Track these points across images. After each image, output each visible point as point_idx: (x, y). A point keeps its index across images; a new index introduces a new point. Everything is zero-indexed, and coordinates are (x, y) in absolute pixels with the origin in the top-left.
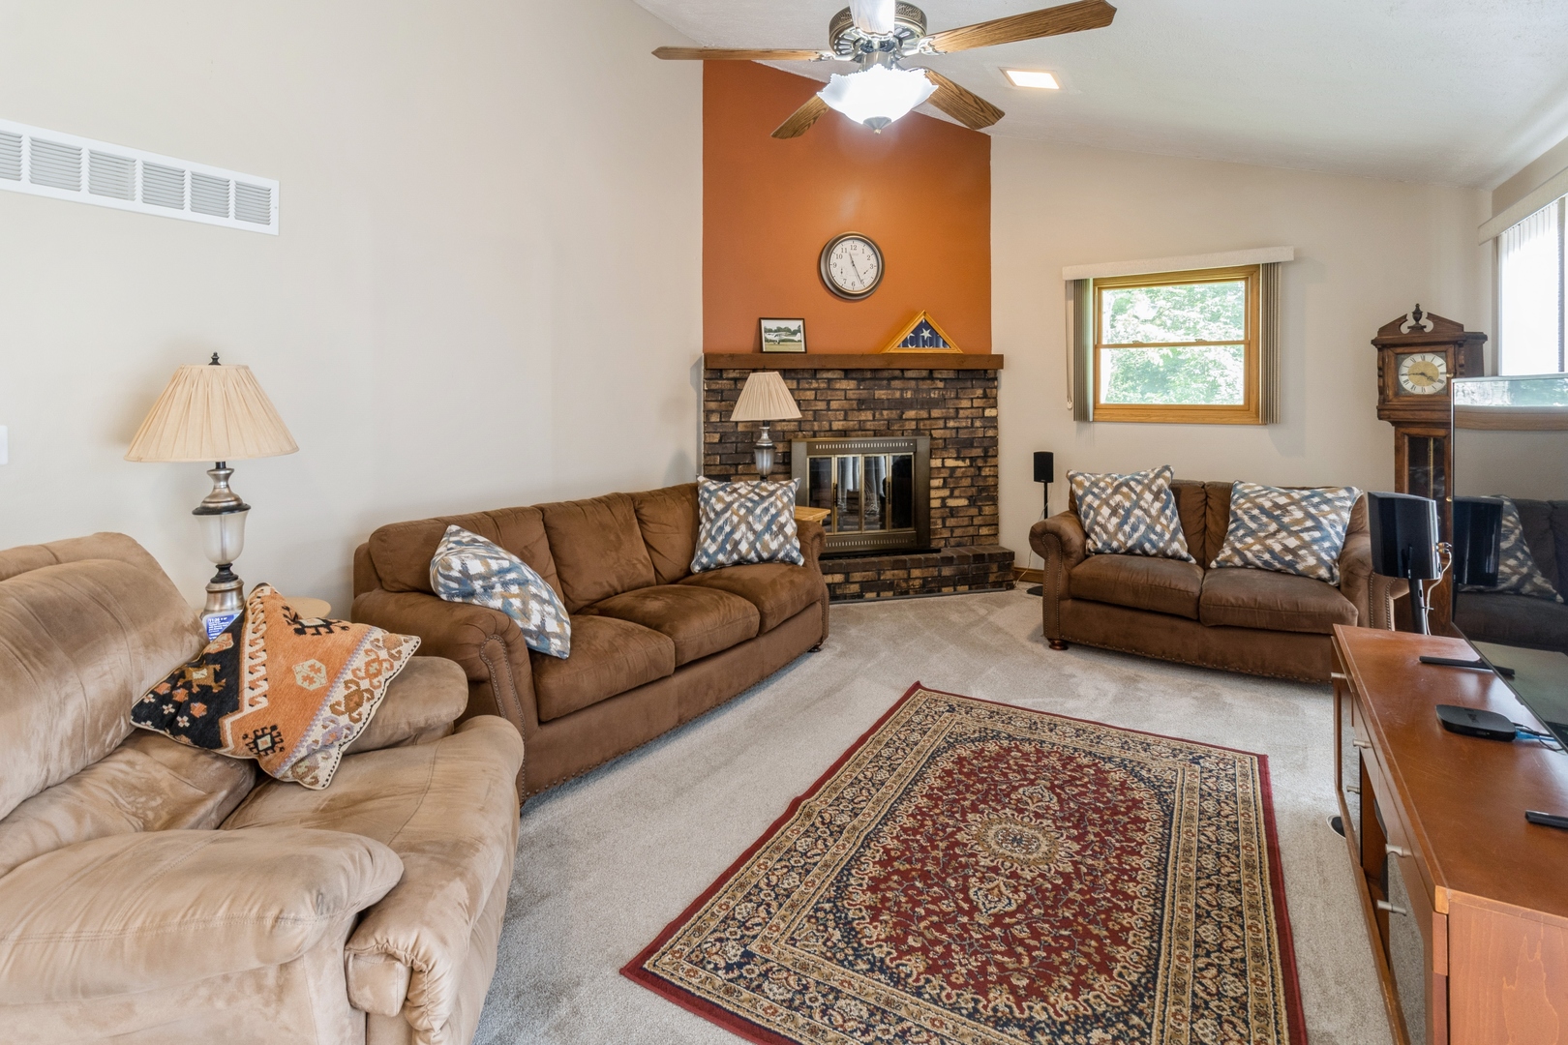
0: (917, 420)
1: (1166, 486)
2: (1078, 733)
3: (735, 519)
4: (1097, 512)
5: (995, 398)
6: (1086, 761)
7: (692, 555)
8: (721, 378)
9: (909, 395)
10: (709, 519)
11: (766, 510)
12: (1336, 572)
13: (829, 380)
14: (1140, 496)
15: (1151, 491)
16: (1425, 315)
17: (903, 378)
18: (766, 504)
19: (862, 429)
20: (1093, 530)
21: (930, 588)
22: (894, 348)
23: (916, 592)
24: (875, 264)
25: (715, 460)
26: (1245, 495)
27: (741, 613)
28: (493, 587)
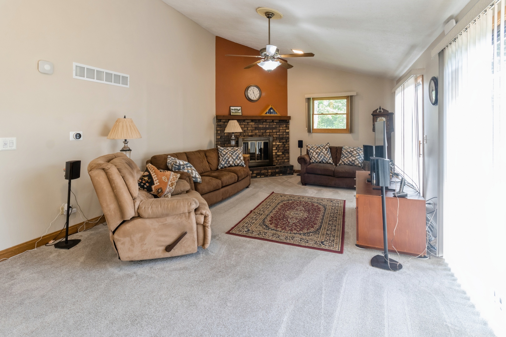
0: (270, 133)
1: (328, 147)
2: (308, 199)
3: (229, 156)
4: (313, 154)
5: (289, 127)
6: (310, 203)
7: (218, 165)
8: (221, 122)
9: (267, 126)
10: (222, 156)
11: (236, 154)
12: (362, 165)
13: (248, 122)
14: (322, 150)
15: (325, 148)
16: (381, 109)
17: (266, 122)
18: (236, 152)
19: (256, 135)
20: (312, 158)
21: (273, 174)
22: (264, 114)
23: (270, 176)
24: (259, 93)
25: (219, 143)
26: (345, 149)
27: (234, 177)
28: (184, 168)
